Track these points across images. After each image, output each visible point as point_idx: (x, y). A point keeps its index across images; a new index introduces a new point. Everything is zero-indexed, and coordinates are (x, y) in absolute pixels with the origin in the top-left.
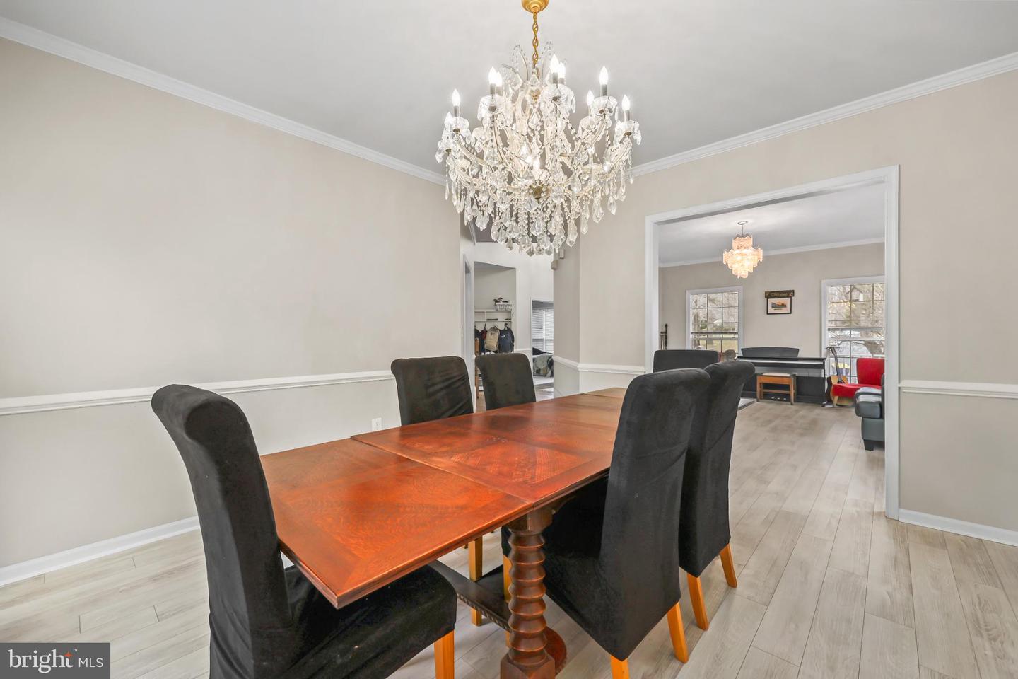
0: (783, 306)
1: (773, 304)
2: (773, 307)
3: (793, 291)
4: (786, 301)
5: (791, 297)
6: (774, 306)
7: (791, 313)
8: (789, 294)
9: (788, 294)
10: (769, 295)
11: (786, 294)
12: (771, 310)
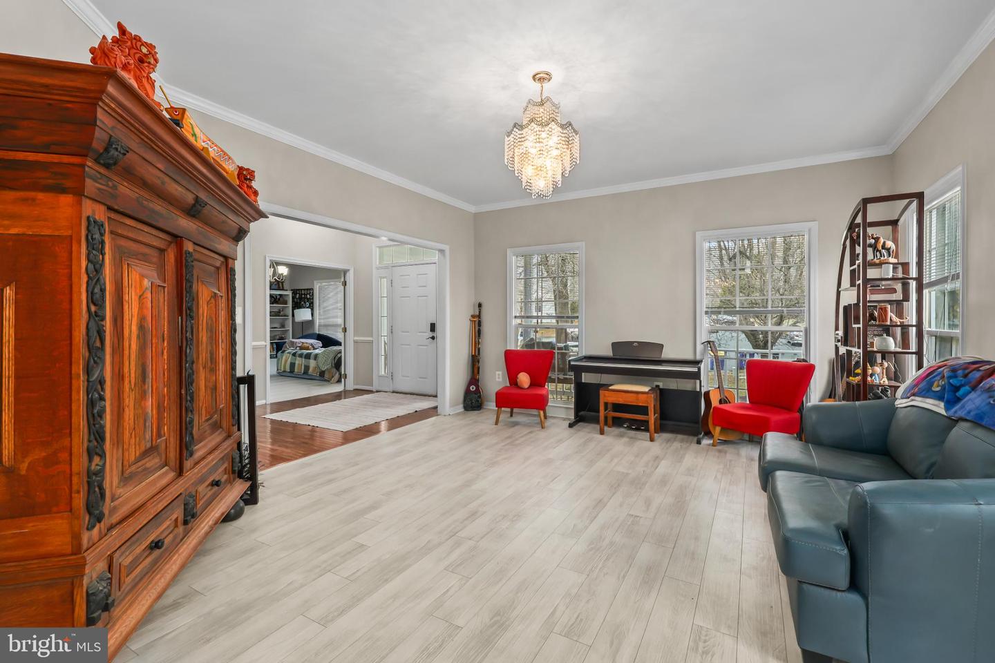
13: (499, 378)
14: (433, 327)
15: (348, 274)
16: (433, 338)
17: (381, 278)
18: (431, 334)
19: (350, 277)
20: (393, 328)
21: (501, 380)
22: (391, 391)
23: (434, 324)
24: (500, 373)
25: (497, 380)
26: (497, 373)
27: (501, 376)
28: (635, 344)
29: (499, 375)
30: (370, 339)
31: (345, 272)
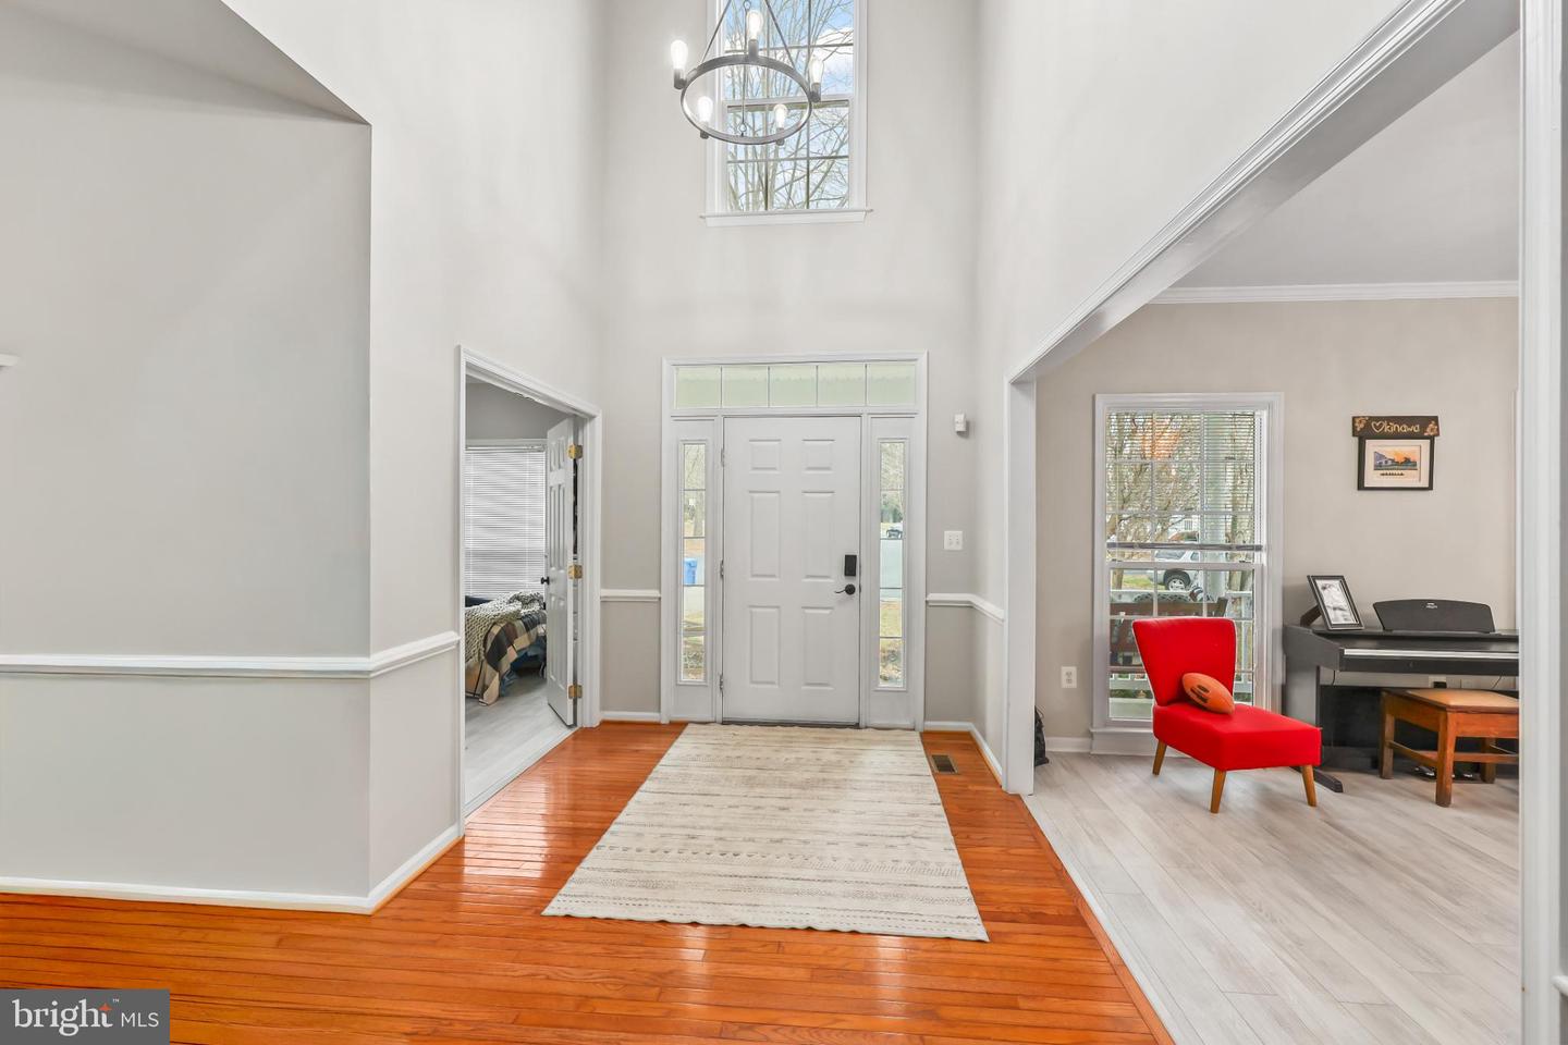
0: (1408, 463)
1: (1379, 456)
2: (1378, 467)
3: (1435, 419)
4: (1415, 449)
5: (1432, 439)
6: (1382, 465)
7: (1430, 487)
8: (1422, 427)
9: (1424, 428)
10: (1365, 430)
11: (1416, 429)
12: (1373, 478)
13: (1069, 681)
14: (851, 566)
15: (588, 427)
16: (850, 590)
17: (686, 442)
18: (845, 582)
19: (593, 436)
20: (725, 566)
21: (1074, 685)
22: (719, 719)
23: (855, 557)
24: (1073, 669)
25: (1065, 685)
26: (1065, 670)
27: (1074, 678)
28: (1430, 606)
29: (1069, 674)
30: (654, 593)
31: (579, 420)
